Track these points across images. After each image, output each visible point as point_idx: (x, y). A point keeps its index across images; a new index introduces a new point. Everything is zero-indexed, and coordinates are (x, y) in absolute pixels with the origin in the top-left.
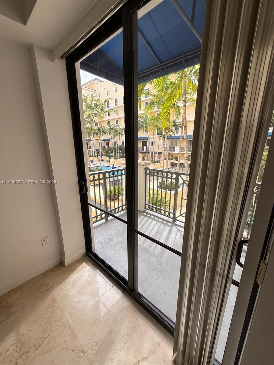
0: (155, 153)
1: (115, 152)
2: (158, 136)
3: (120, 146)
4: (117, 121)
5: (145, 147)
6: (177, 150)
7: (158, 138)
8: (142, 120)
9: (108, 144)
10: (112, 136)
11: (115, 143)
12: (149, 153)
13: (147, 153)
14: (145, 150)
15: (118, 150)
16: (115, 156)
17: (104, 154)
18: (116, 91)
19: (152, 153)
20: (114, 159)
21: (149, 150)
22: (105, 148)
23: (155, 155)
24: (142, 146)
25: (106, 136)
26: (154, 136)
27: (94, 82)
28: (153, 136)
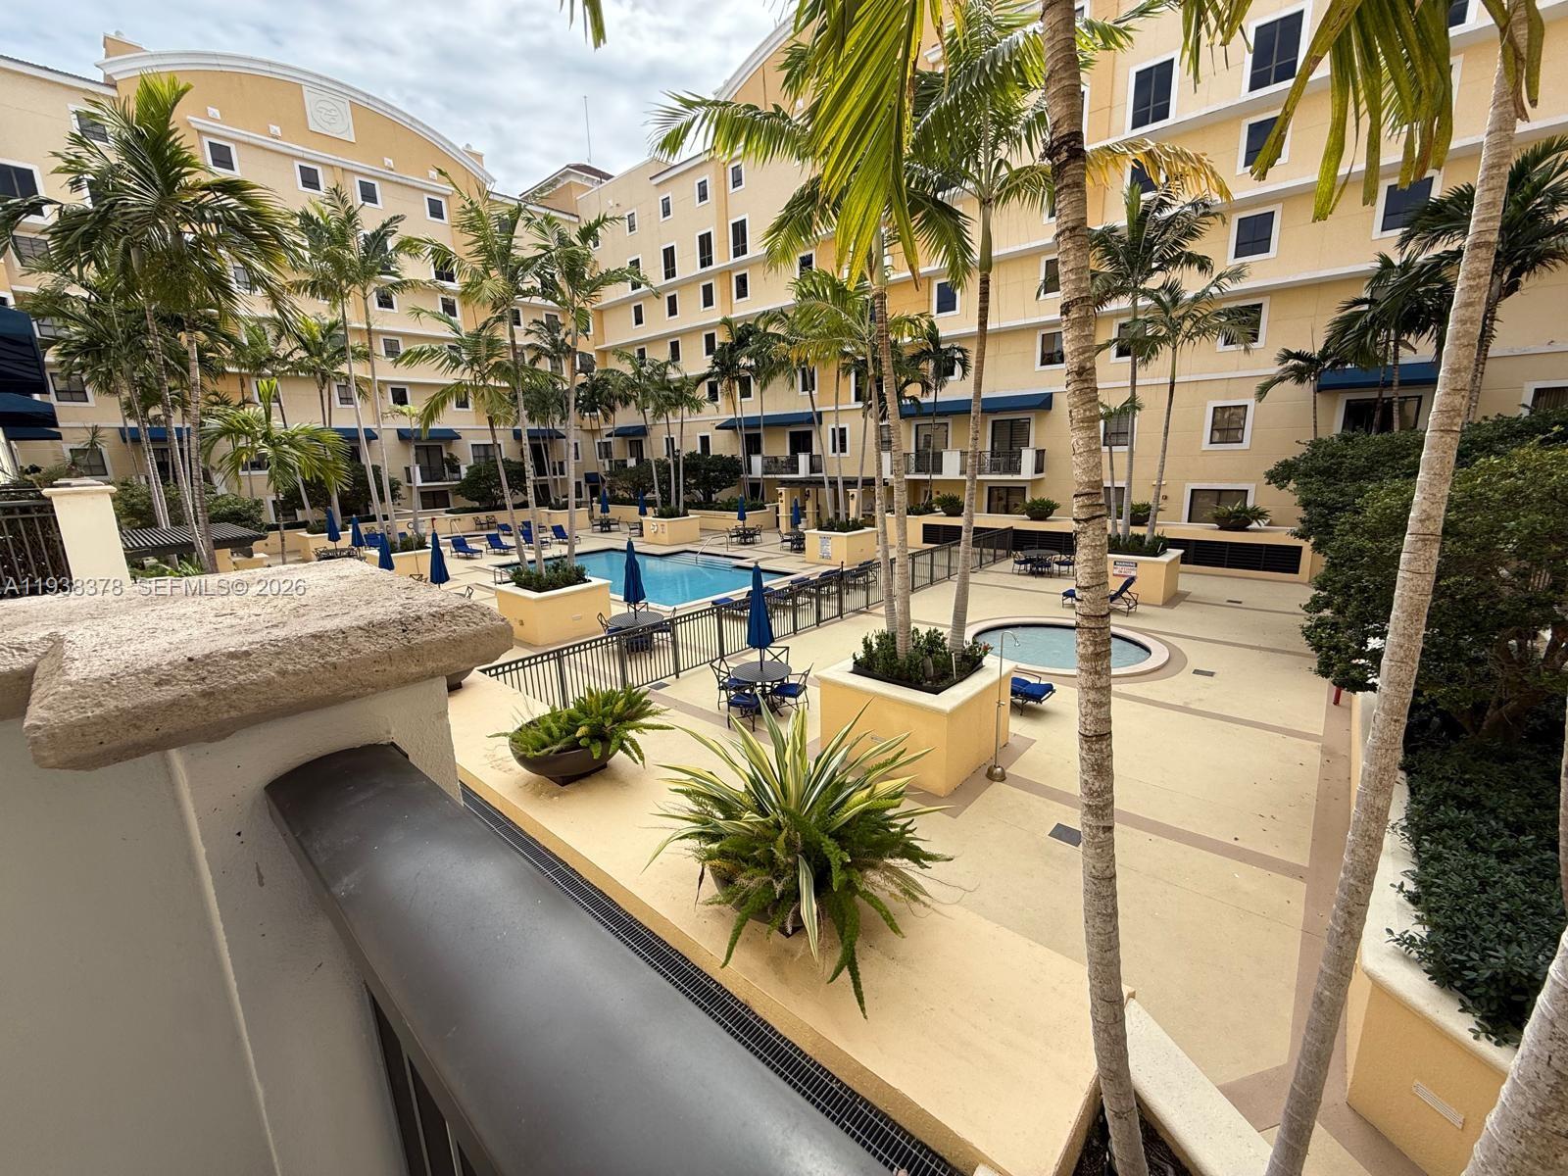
0: (850, 483)
1: (665, 482)
2: (860, 405)
3: (692, 455)
4: (675, 346)
5: (803, 459)
6: (951, 466)
7: (861, 413)
8: (782, 332)
9: (637, 449)
10: (649, 411)
11: (670, 442)
12: (820, 483)
13: (811, 482)
14: (803, 471)
15: (677, 478)
16: (666, 502)
17: (621, 493)
18: (666, 212)
19: (833, 483)
20: (661, 515)
21: (821, 472)
22: (625, 466)
23: (851, 491)
24: (788, 454)
25: (626, 417)
26: (840, 408)
27: (572, 179)
28: (833, 408)
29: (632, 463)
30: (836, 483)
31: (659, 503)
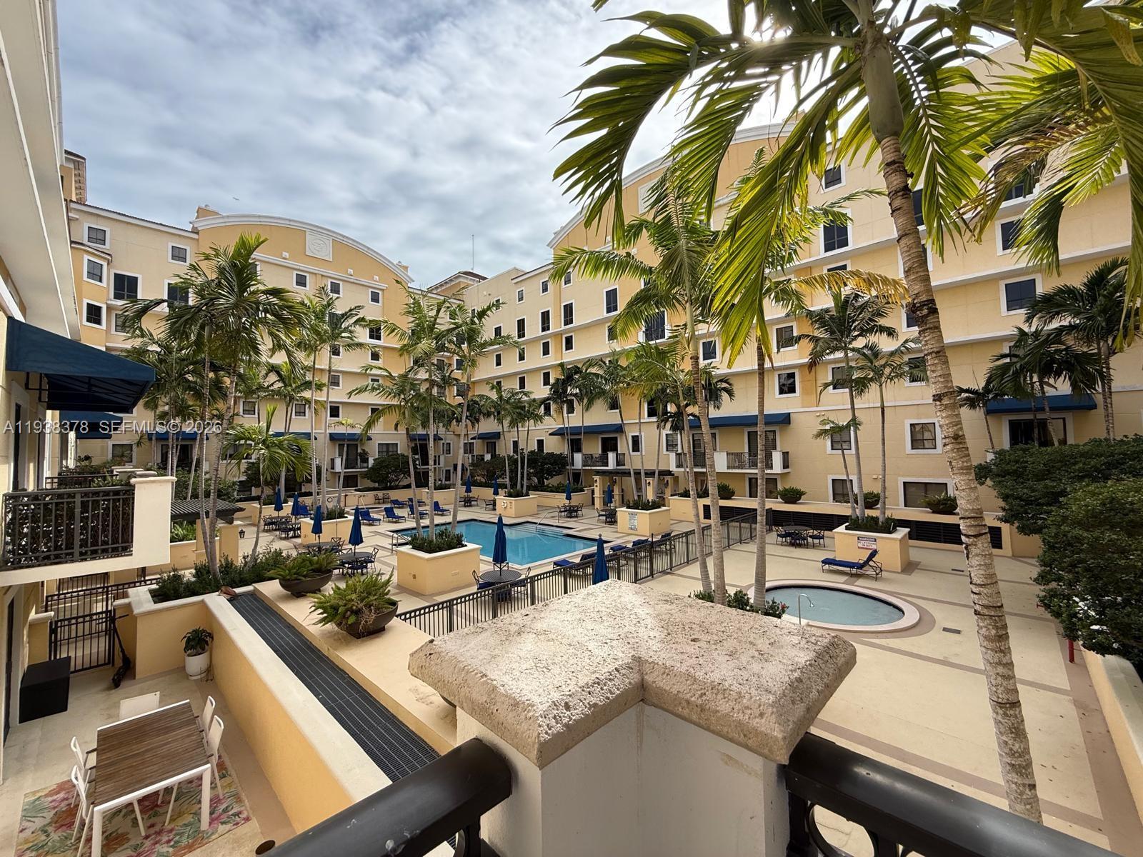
0: (650, 474)
1: (514, 472)
2: (654, 419)
3: (532, 452)
4: (522, 381)
5: (611, 456)
6: (720, 462)
7: (656, 425)
8: (601, 372)
9: (492, 448)
10: (506, 423)
11: (516, 444)
12: (627, 473)
13: (618, 473)
14: (612, 465)
15: (522, 468)
16: (514, 485)
17: (478, 478)
18: (521, 299)
19: (637, 473)
20: (510, 495)
21: (624, 465)
22: (483, 459)
23: (649, 480)
24: (600, 452)
25: (488, 425)
26: (642, 421)
27: (461, 280)
28: (637, 421)
29: (488, 457)
30: (640, 473)
31: (509, 486)
